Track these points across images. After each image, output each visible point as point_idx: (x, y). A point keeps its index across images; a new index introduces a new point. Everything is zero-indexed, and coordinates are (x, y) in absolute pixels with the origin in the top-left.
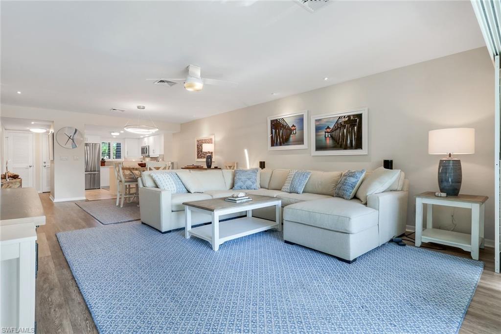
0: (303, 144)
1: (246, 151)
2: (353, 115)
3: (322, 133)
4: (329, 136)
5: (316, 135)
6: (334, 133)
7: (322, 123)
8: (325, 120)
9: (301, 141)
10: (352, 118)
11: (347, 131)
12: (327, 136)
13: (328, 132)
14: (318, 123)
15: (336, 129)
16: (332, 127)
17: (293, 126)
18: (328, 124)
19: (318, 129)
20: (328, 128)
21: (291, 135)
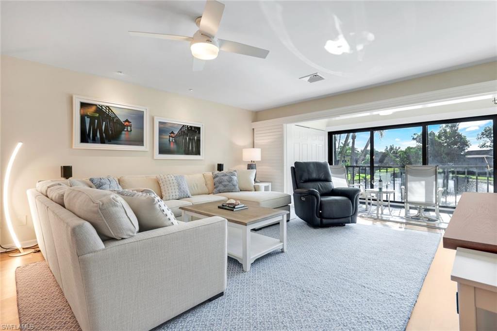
0: (143, 145)
1: (19, 145)
2: (194, 127)
3: (166, 137)
4: (173, 141)
5: (160, 138)
6: (178, 139)
7: (167, 127)
8: (169, 125)
9: (140, 141)
10: (193, 129)
11: (189, 139)
12: (171, 140)
13: (173, 137)
14: (162, 126)
15: (179, 135)
16: (176, 133)
17: (127, 121)
18: (173, 129)
19: (162, 132)
20: (172, 133)
21: (123, 132)
